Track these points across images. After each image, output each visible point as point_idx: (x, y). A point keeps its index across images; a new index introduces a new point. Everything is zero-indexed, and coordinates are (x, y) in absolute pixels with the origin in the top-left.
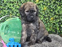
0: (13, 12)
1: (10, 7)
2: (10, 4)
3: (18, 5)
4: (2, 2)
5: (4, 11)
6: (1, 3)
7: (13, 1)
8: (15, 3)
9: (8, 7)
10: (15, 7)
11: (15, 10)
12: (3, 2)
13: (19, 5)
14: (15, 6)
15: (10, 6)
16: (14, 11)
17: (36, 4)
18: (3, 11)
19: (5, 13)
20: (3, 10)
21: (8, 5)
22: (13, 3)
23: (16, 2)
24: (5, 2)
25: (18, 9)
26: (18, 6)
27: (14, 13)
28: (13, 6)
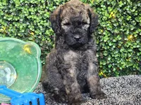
0: (36, 27)
1: (30, 17)
2: (30, 10)
3: (48, 10)
4: (10, 6)
5: (16, 25)
6: (9, 9)
7: (36, 2)
8: (41, 7)
9: (26, 17)
10: (41, 15)
11: (41, 23)
12: (14, 5)
13: (50, 9)
14: (41, 12)
15: (30, 12)
16: (39, 24)
17: (90, 5)
18: (13, 25)
19: (18, 29)
20: (14, 23)
21: (25, 12)
22: (35, 6)
23: (42, 4)
24: (17, 5)
25: (47, 18)
26: (48, 13)
27: (39, 28)
28: (37, 12)
